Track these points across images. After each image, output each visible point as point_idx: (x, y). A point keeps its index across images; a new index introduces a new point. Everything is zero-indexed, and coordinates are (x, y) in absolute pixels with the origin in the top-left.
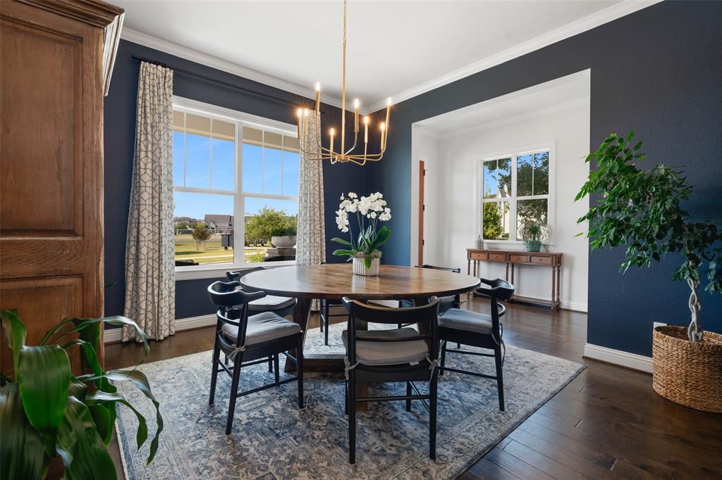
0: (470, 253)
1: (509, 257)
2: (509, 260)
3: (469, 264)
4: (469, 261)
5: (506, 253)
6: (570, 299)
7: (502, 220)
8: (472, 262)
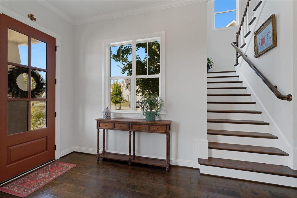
0: (99, 123)
1: (132, 126)
2: (132, 129)
3: (98, 132)
4: (98, 130)
5: (129, 123)
6: (177, 157)
7: (123, 94)
8: (101, 131)
